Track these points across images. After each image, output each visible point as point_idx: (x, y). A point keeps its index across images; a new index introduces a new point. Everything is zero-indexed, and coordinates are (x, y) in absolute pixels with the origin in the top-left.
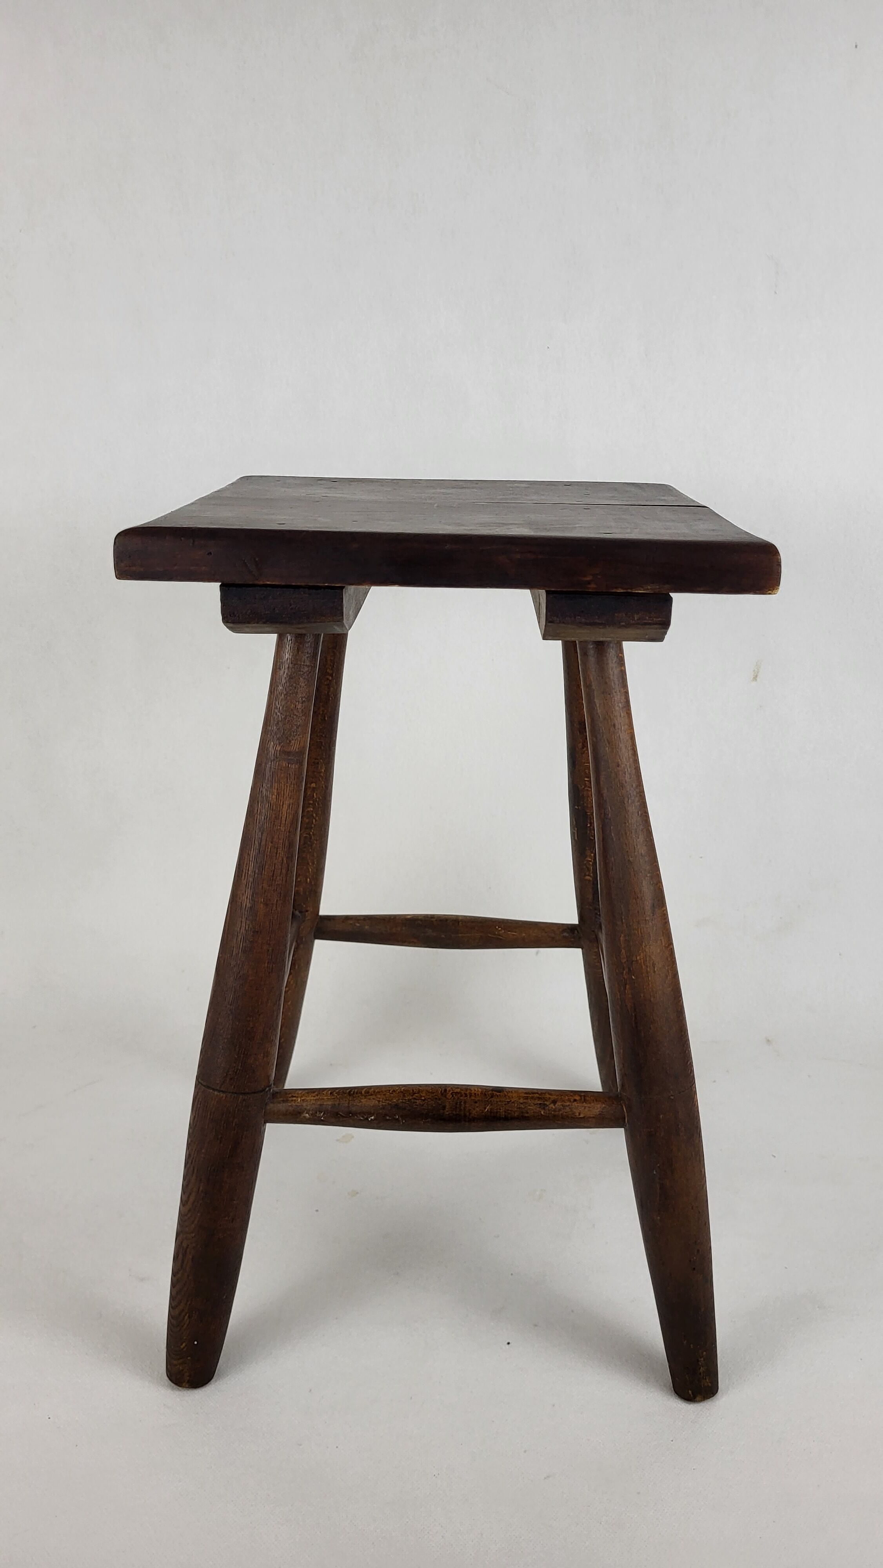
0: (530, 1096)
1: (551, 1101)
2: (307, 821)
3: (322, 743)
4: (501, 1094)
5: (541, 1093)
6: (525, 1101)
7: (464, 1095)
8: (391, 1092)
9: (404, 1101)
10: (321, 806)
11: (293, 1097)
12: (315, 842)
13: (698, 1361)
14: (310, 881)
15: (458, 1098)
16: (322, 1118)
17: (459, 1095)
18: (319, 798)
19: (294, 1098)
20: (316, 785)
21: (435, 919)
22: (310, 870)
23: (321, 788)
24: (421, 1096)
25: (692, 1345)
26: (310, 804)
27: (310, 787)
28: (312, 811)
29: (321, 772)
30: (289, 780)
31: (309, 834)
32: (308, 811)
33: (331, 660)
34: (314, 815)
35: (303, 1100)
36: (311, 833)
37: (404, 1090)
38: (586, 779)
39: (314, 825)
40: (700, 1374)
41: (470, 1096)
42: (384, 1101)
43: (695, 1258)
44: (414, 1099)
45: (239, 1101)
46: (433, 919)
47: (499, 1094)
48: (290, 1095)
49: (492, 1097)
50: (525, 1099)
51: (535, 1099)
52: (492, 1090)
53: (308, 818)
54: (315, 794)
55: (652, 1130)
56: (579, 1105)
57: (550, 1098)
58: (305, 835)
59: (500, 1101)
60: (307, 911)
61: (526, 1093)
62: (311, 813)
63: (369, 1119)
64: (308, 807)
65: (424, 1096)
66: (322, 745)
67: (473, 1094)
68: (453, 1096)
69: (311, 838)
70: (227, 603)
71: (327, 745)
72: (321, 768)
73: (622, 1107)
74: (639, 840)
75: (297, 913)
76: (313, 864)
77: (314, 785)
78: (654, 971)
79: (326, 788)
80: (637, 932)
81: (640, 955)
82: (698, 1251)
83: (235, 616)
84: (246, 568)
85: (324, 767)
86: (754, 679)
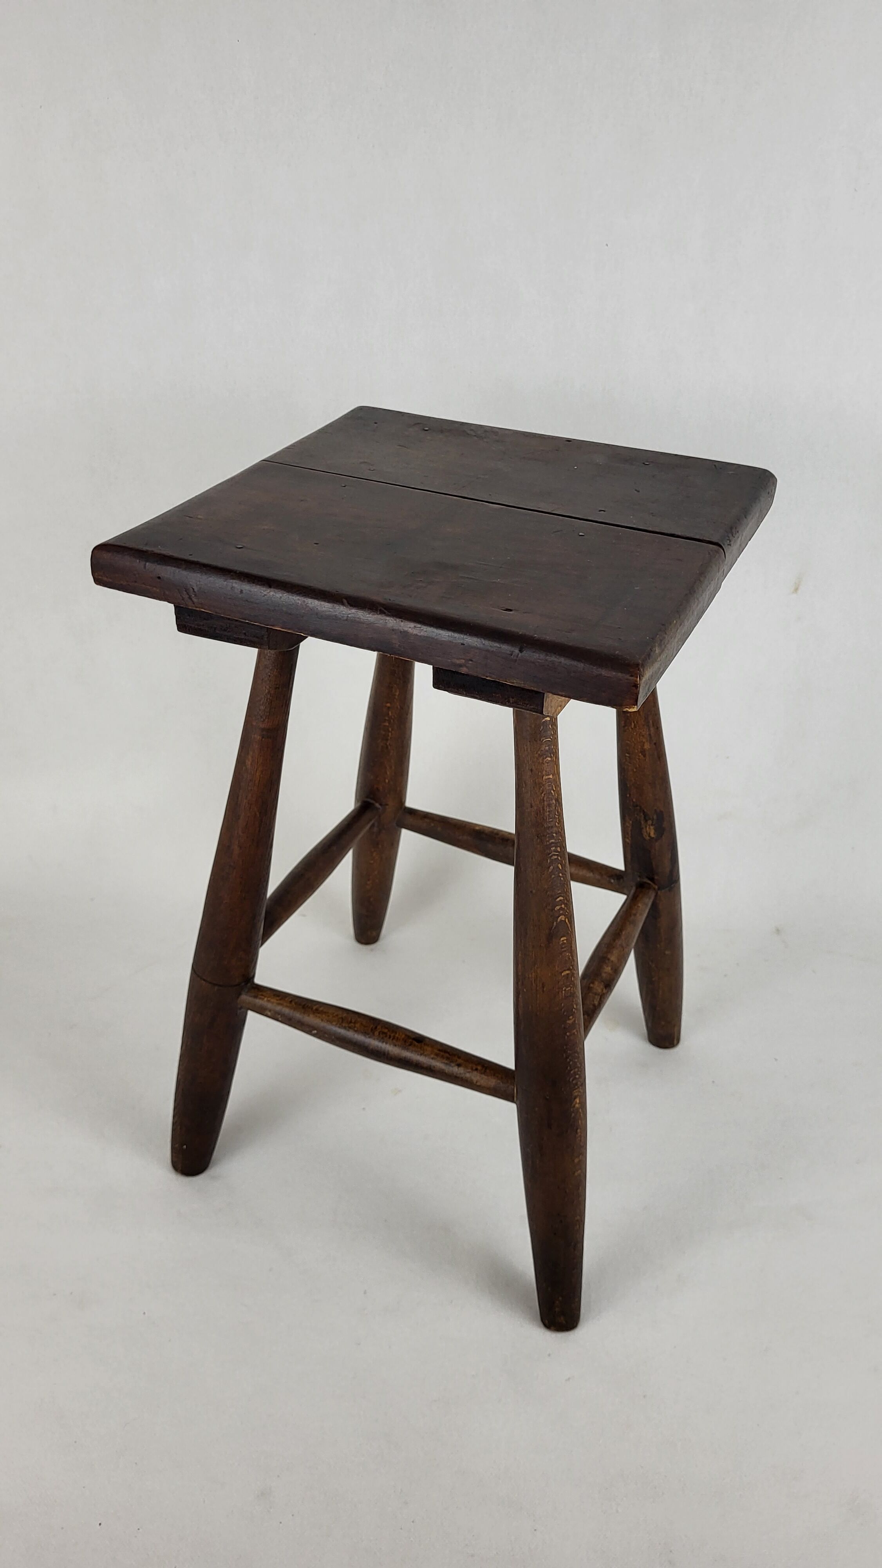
0: (442, 1054)
2: (384, 733)
4: (420, 1045)
6: (435, 1057)
7: (388, 1036)
9: (341, 1026)
10: (396, 722)
11: (262, 995)
13: (554, 1302)
14: (388, 780)
15: (383, 1037)
16: (280, 1018)
17: (385, 1035)
18: (394, 716)
19: (263, 997)
23: (396, 708)
25: (549, 1289)
26: (385, 720)
27: (386, 706)
29: (395, 695)
30: (262, 750)
31: (386, 744)
32: (385, 726)
34: (390, 729)
35: (269, 996)
36: (388, 744)
38: (627, 755)
41: (392, 1039)
42: (326, 1021)
44: (350, 1027)
45: (215, 990)
47: (417, 1044)
48: (261, 993)
49: (410, 1044)
51: (444, 1058)
53: (384, 731)
54: (390, 713)
55: (529, 1110)
56: (478, 1073)
60: (387, 805)
61: (440, 1051)
63: (313, 1032)
67: (396, 1038)
68: (379, 1034)
69: (387, 748)
70: (180, 617)
71: (400, 673)
72: (396, 691)
73: (513, 1087)
74: (543, 876)
75: (377, 805)
76: (391, 767)
77: (388, 705)
78: (543, 991)
79: (402, 708)
80: (531, 954)
81: (532, 974)
82: (561, 1221)
83: (186, 628)
84: (188, 596)
85: (398, 690)
86: (796, 590)
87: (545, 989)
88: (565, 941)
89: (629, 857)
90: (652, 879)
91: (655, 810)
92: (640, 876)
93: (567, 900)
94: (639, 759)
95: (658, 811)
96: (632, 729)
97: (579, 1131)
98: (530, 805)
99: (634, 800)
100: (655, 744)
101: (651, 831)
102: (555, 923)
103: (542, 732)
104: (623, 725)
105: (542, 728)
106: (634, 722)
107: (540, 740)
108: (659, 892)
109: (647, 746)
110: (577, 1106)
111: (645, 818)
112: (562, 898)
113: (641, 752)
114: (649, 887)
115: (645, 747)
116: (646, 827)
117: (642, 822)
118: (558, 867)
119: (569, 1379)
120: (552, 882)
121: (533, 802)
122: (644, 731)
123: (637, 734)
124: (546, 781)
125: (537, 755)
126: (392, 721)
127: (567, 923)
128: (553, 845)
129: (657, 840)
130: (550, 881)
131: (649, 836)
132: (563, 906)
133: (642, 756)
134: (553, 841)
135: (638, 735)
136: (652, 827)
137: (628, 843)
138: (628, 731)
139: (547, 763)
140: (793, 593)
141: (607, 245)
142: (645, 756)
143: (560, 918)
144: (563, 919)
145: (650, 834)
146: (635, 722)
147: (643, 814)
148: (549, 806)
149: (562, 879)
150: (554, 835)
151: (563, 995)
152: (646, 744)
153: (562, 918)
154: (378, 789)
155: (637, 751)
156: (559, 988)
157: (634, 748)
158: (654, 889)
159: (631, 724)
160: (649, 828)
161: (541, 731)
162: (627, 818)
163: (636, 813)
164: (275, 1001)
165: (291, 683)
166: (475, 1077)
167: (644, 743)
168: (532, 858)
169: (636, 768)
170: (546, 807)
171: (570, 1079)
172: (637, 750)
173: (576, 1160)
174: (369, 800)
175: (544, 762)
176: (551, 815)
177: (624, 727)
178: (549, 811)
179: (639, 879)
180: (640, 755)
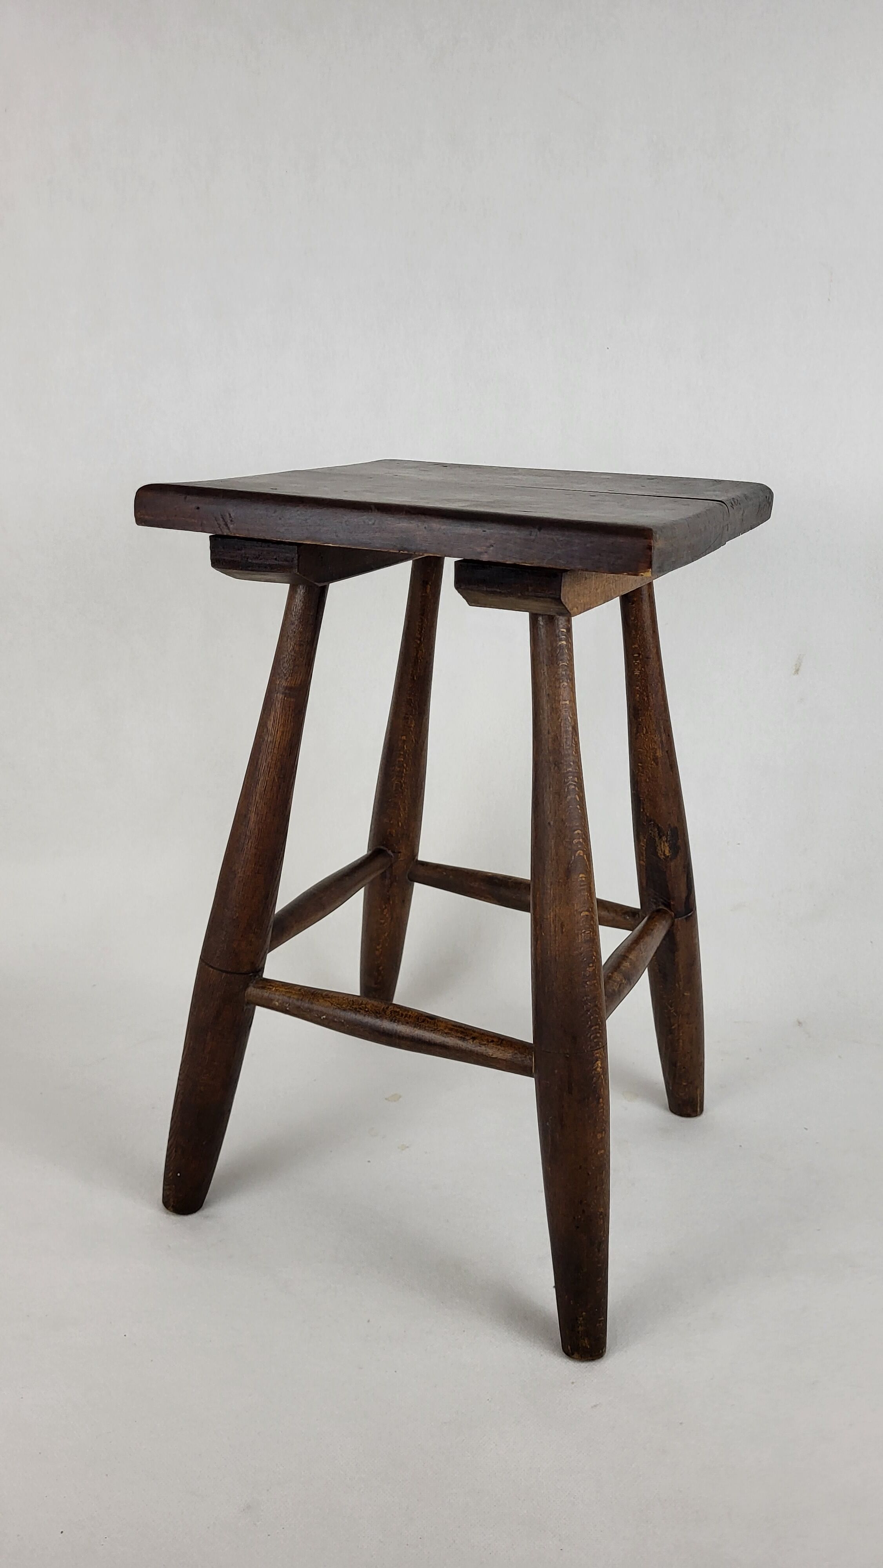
0: (456, 1028)
1: (471, 1036)
2: (398, 769)
3: (412, 700)
4: (433, 1021)
5: (467, 1029)
6: (449, 1032)
7: (400, 1015)
8: (344, 999)
9: (351, 1008)
10: (411, 757)
11: (270, 985)
12: (406, 790)
13: (577, 1319)
14: (402, 824)
15: (395, 1016)
16: (288, 1009)
17: (397, 1014)
18: (409, 750)
19: (271, 987)
20: (406, 738)
21: (511, 881)
22: (402, 815)
23: (411, 742)
24: (366, 1008)
25: (572, 1301)
26: (400, 754)
27: (401, 739)
28: (403, 761)
29: (411, 727)
30: (284, 711)
31: (400, 782)
32: (399, 761)
33: (419, 625)
34: (405, 765)
35: (277, 990)
36: (402, 781)
37: (355, 1000)
38: (639, 764)
39: (405, 774)
40: (578, 1332)
41: (405, 1017)
42: (336, 1005)
43: (579, 1217)
44: (360, 1009)
45: (223, 977)
46: (509, 880)
47: (431, 1020)
48: (269, 984)
49: (423, 1022)
50: (450, 1030)
51: (458, 1032)
52: (427, 1017)
53: (399, 767)
54: (405, 746)
55: (548, 1082)
56: (494, 1046)
57: (471, 1034)
58: (396, 782)
59: (428, 1027)
60: (400, 852)
61: (454, 1026)
62: (402, 763)
63: (322, 1018)
64: (399, 757)
65: (368, 1008)
66: (412, 702)
67: (408, 1016)
68: (391, 1013)
69: (402, 786)
70: (215, 551)
71: (416, 703)
72: (411, 723)
73: (531, 1057)
74: (561, 806)
75: (390, 852)
76: (405, 810)
77: (404, 738)
78: (562, 932)
79: (417, 742)
80: (549, 892)
81: (550, 914)
82: (583, 1211)
83: (220, 562)
84: (224, 523)
85: (413, 722)
86: (797, 671)
87: (564, 930)
88: (584, 879)
89: (644, 881)
90: (668, 905)
91: (669, 825)
92: (655, 903)
93: (585, 835)
94: (651, 768)
95: (672, 826)
96: (644, 735)
97: (601, 1100)
98: (547, 731)
99: (648, 814)
100: (667, 752)
101: (665, 849)
102: (573, 857)
103: (559, 655)
104: (635, 732)
105: (558, 651)
106: (645, 727)
107: (557, 663)
108: (676, 920)
109: (659, 753)
110: (599, 1069)
111: (659, 834)
112: (580, 832)
113: (653, 760)
114: (666, 912)
115: (658, 754)
116: (661, 844)
117: (657, 839)
118: (576, 798)
119: (595, 1406)
120: (569, 813)
121: (550, 728)
122: (655, 736)
123: (648, 740)
124: (563, 707)
125: (553, 679)
126: (407, 755)
127: (585, 860)
128: (570, 774)
129: (671, 860)
130: (568, 812)
131: (664, 855)
132: (581, 840)
133: (654, 764)
134: (570, 769)
135: (650, 741)
136: (666, 844)
137: (643, 866)
138: (640, 737)
139: (564, 688)
140: (794, 674)
141: (608, 348)
142: (657, 764)
143: (578, 852)
144: (582, 855)
145: (664, 851)
146: (647, 727)
147: (658, 830)
148: (566, 733)
149: (580, 811)
150: (572, 763)
151: (583, 938)
152: (658, 751)
153: (580, 852)
154: (391, 834)
155: (649, 759)
156: (578, 930)
157: (646, 756)
158: (671, 915)
159: (643, 729)
160: (664, 845)
161: (557, 655)
162: (641, 838)
163: (650, 829)
164: (284, 990)
165: (315, 643)
166: (491, 1051)
167: (656, 749)
168: (550, 787)
169: (649, 778)
170: (563, 734)
171: (590, 1036)
172: (650, 757)
173: (599, 1136)
174: (382, 847)
175: (561, 687)
176: (568, 742)
177: (636, 734)
178: (566, 738)
179: (654, 907)
180: (653, 762)
